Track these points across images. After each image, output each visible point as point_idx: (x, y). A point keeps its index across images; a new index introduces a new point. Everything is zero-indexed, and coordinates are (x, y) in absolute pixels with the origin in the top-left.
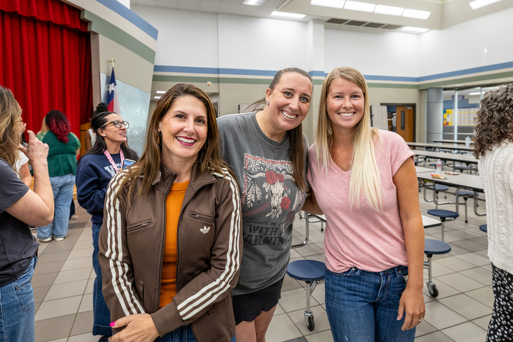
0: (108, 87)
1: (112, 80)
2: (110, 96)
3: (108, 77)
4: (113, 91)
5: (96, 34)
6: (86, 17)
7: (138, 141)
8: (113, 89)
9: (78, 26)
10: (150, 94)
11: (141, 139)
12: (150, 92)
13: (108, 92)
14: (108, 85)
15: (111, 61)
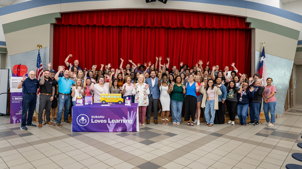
0: (260, 59)
1: (263, 54)
2: (261, 64)
3: (261, 53)
4: (263, 61)
5: (254, 29)
6: (248, 21)
7: (281, 93)
8: (263, 60)
9: (244, 27)
10: (293, 61)
11: (284, 91)
12: (293, 60)
13: (260, 61)
14: (260, 58)
15: (263, 43)
